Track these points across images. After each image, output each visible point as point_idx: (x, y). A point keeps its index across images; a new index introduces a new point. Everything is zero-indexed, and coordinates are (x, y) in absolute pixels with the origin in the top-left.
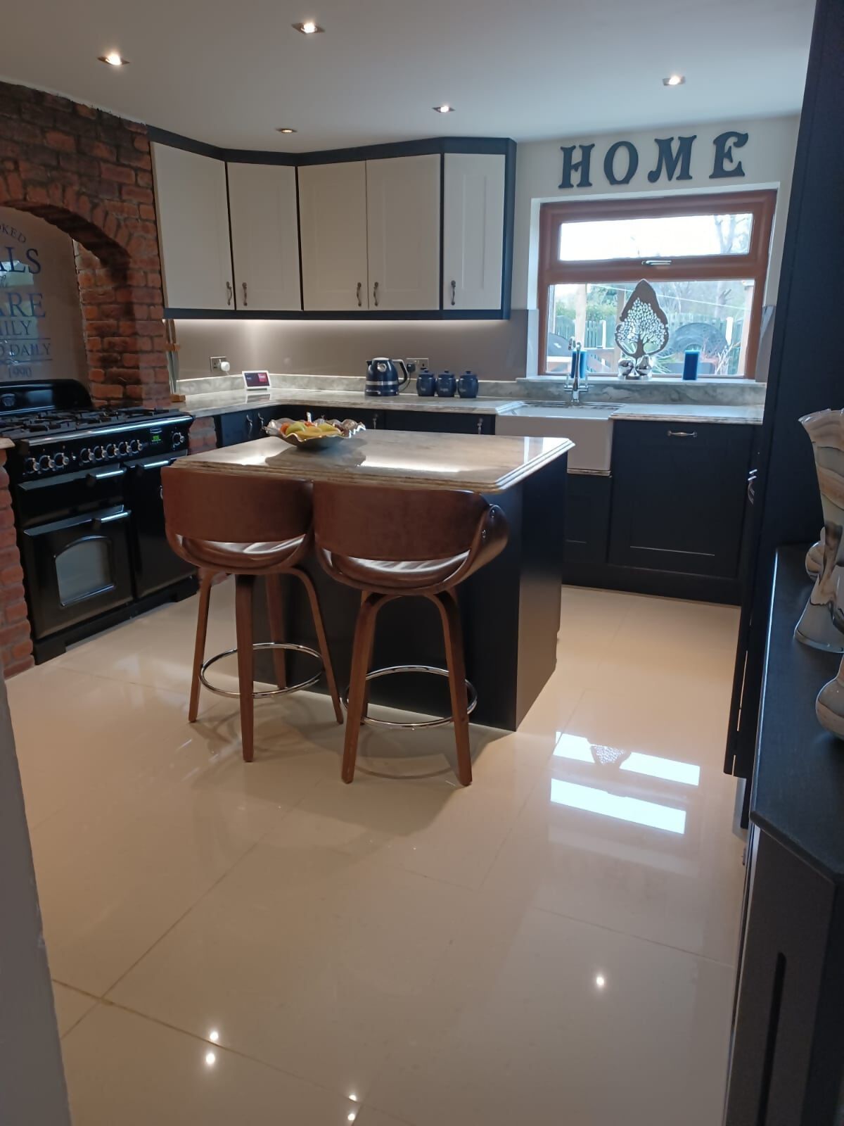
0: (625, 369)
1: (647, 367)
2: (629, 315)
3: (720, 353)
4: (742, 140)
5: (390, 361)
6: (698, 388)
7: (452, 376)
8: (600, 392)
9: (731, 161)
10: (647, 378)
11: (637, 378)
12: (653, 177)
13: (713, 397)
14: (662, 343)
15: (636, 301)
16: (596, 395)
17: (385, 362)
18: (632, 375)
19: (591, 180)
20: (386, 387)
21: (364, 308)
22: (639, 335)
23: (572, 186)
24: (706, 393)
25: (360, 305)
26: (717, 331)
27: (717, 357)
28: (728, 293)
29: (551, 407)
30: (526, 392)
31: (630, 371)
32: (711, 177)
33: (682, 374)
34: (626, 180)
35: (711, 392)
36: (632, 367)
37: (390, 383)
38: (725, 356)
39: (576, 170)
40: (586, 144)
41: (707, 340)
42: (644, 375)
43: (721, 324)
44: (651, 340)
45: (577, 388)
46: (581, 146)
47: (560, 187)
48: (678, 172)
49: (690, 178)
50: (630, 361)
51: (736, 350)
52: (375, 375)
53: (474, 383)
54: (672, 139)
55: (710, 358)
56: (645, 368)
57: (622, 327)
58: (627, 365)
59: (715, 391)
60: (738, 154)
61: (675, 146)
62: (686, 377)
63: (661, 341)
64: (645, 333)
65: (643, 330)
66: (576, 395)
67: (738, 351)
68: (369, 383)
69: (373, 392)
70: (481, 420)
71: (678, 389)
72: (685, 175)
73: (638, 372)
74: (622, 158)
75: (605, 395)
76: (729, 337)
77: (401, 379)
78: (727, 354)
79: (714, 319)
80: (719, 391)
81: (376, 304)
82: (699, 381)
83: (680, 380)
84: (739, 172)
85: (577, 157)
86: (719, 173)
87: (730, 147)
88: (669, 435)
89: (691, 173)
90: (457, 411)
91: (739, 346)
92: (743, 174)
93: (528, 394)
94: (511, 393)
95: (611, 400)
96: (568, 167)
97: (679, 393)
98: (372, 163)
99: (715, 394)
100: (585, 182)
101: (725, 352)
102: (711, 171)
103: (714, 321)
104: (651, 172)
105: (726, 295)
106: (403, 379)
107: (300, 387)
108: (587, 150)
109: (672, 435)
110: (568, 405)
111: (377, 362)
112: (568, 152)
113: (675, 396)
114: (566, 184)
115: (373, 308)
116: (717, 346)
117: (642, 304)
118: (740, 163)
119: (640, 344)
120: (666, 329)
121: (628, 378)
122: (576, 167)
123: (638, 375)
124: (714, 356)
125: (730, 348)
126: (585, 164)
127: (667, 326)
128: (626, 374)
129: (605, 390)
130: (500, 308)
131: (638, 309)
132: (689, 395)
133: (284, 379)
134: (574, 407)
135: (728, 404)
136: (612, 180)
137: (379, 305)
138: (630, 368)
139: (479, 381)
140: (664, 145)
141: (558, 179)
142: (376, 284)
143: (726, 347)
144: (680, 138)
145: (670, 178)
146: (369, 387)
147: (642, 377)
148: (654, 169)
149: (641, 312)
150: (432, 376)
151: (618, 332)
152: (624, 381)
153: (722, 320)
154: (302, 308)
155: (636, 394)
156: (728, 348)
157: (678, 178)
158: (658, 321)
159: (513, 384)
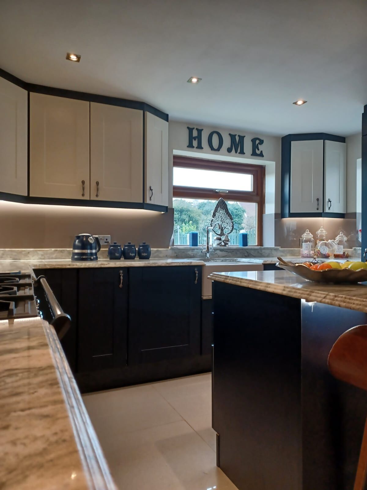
1: (229, 241)
2: (216, 215)
4: (261, 142)
7: (134, 246)
9: (259, 150)
10: (230, 246)
12: (229, 150)
13: (261, 254)
15: (219, 209)
16: (212, 255)
19: (203, 146)
21: (87, 198)
23: (193, 147)
24: (258, 252)
25: (83, 195)
30: (176, 255)
31: (221, 242)
32: (252, 155)
33: (242, 244)
34: (218, 149)
36: (222, 240)
39: (195, 140)
40: (200, 128)
44: (227, 227)
46: (197, 129)
47: (188, 147)
48: (239, 151)
49: (244, 153)
50: (219, 238)
54: (236, 135)
56: (227, 241)
57: (213, 221)
59: (261, 251)
60: (260, 147)
61: (237, 139)
62: (244, 245)
63: (231, 228)
64: (223, 224)
65: (223, 222)
66: (208, 255)
69: (80, 258)
72: (242, 152)
73: (224, 243)
74: (216, 139)
81: (97, 196)
82: (249, 247)
83: (242, 247)
84: (261, 155)
85: (195, 133)
86: (254, 154)
87: (258, 144)
92: (263, 156)
93: (177, 255)
94: (166, 256)
96: (191, 138)
100: (200, 147)
102: (251, 152)
104: (228, 148)
108: (200, 131)
112: (190, 130)
113: (246, 254)
114: (191, 146)
115: (94, 198)
117: (221, 210)
118: (262, 151)
119: (222, 229)
126: (199, 138)
127: (233, 221)
128: (219, 244)
129: (216, 252)
131: (220, 212)
132: (252, 253)
136: (212, 148)
137: (99, 196)
140: (233, 137)
141: (187, 143)
142: (97, 183)
144: (239, 135)
145: (236, 152)
146: (75, 255)
147: (228, 245)
148: (230, 147)
149: (221, 214)
150: (120, 246)
152: (220, 247)
155: (230, 254)
157: (239, 153)
158: (229, 219)
159: (167, 250)
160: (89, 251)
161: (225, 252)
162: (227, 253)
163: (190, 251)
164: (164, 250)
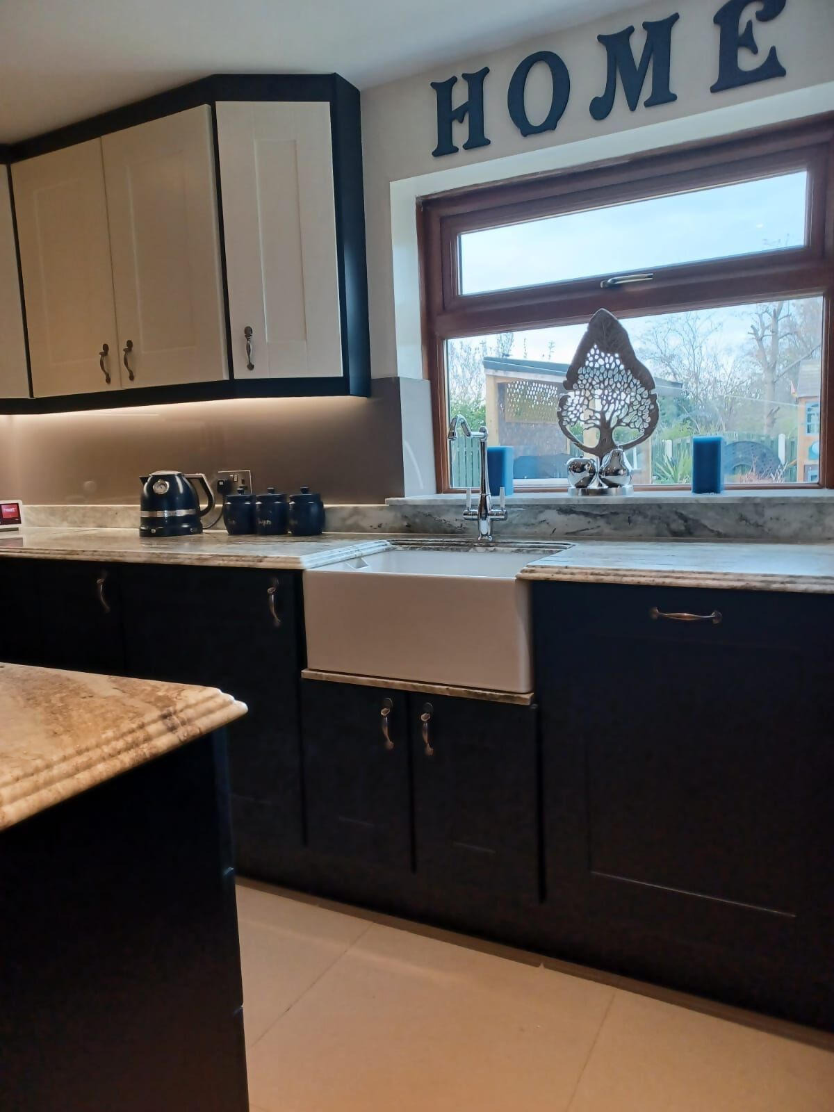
0: (579, 477)
1: (622, 472)
2: (581, 377)
3: (774, 475)
4: (773, 4)
5: (179, 475)
6: (724, 508)
8: (533, 521)
9: (755, 51)
10: (624, 491)
11: (602, 492)
12: (600, 109)
14: (646, 426)
15: (592, 351)
16: (527, 525)
17: (171, 478)
18: (594, 486)
19: (489, 133)
20: (173, 519)
21: (114, 387)
22: (603, 413)
23: (456, 150)
25: (108, 380)
26: (767, 449)
27: (771, 477)
28: (776, 411)
29: (438, 550)
30: (405, 524)
31: (590, 480)
32: (715, 89)
33: (691, 484)
34: (551, 123)
35: (753, 518)
36: (593, 472)
37: (182, 513)
38: (779, 478)
39: (461, 121)
40: (475, 69)
41: (756, 459)
42: (615, 485)
43: (772, 442)
44: (627, 420)
45: (487, 514)
46: (465, 76)
47: (436, 154)
48: (646, 92)
49: (673, 98)
50: (587, 462)
51: (791, 469)
52: (152, 502)
53: (314, 510)
54: (631, 30)
55: (763, 478)
56: (616, 473)
57: (570, 400)
58: (582, 469)
59: (762, 515)
60: (766, 35)
61: (638, 44)
62: (698, 489)
63: (644, 420)
64: (612, 407)
65: (609, 403)
66: (485, 527)
67: (794, 471)
68: (146, 514)
69: (153, 529)
70: (276, 581)
71: (684, 512)
72: (663, 96)
73: (604, 481)
74: (539, 85)
75: (544, 525)
76: (782, 455)
77: (203, 506)
78: (782, 474)
79: (763, 436)
80: (769, 513)
81: (132, 378)
82: (725, 495)
83: (689, 495)
84: (772, 69)
85: (460, 96)
86: (730, 78)
87: (750, 24)
88: (655, 617)
89: (673, 89)
90: (232, 564)
91: (796, 464)
92: (781, 72)
93: (408, 526)
94: (380, 526)
95: (554, 535)
96: (446, 117)
97: (686, 519)
98: (110, 139)
99: (761, 522)
100: (478, 140)
101: (780, 472)
102: (712, 76)
103: (763, 438)
104: (596, 99)
105: (774, 414)
106: (206, 506)
107: (74, 523)
108: (476, 81)
109: (661, 619)
110: (468, 546)
111: (156, 478)
112: (444, 90)
113: (679, 525)
114: (445, 148)
115: (129, 385)
116: (769, 466)
117: (603, 354)
118: (773, 50)
119: (605, 428)
120: (653, 398)
121: (586, 492)
122: (460, 115)
123: (605, 487)
124: (766, 477)
125: (785, 468)
126: (475, 108)
127: (653, 392)
128: (582, 487)
129: (542, 517)
130: (342, 375)
131: (597, 366)
132: (706, 522)
133: (53, 512)
134: (479, 549)
135: (792, 539)
136: (527, 129)
137: (136, 378)
138: (588, 475)
139: (326, 506)
140: (616, 45)
141: (431, 140)
142: (130, 344)
143: (779, 467)
144: (646, 26)
145: (633, 107)
146: (145, 521)
147: (614, 489)
148: (601, 95)
149: (602, 370)
150: (250, 500)
151: (563, 410)
152: (578, 498)
153: (772, 438)
154: (31, 394)
155: (601, 523)
156: (782, 468)
157: (648, 104)
158: (635, 385)
159: (382, 509)
160: (166, 514)
161: (582, 517)
162: (590, 520)
163: (448, 511)
164: (371, 508)
